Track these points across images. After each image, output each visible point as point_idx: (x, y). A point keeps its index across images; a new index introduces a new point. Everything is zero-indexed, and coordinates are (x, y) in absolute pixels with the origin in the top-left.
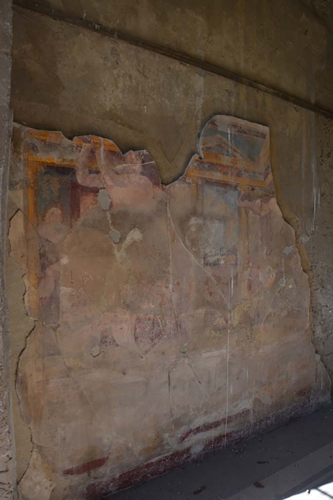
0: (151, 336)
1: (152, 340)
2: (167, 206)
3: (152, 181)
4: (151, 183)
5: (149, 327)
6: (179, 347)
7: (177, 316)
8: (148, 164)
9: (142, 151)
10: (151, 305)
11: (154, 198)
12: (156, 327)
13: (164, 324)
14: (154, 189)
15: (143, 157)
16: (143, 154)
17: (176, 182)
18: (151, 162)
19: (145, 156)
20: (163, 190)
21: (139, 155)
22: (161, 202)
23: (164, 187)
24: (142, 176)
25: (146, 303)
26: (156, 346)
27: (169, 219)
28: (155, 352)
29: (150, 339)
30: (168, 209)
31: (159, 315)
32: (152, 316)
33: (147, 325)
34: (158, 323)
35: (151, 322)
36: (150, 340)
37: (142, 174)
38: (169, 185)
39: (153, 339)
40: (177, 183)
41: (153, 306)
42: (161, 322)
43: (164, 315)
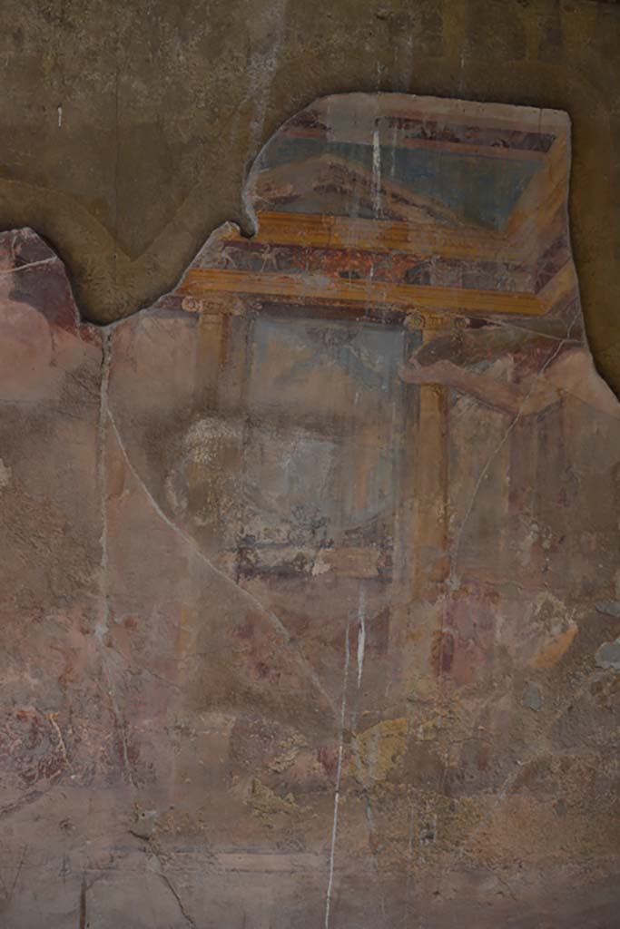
0: (25, 767)
1: (29, 779)
2: (99, 386)
3: (46, 316)
4: (45, 322)
5: (19, 741)
6: (122, 818)
7: (121, 721)
8: (34, 268)
9: (15, 231)
10: (27, 675)
11: (53, 364)
12: (45, 743)
13: (72, 740)
14: (55, 337)
15: (19, 249)
16: (20, 239)
17: (143, 311)
18: (46, 261)
19: (24, 246)
20: (87, 338)
21: (8, 242)
22: (78, 376)
23: (92, 329)
24: (14, 304)
25: (11, 670)
26: (42, 800)
27: (107, 425)
28: (37, 819)
29: (24, 776)
30: (103, 395)
31: (54, 709)
32: (30, 709)
33: (11, 733)
34: (49, 732)
35: (27, 726)
36: (20, 779)
37: (16, 296)
38: (114, 325)
39: (33, 777)
40: (146, 316)
41: (36, 681)
42: (63, 734)
43: (71, 712)
